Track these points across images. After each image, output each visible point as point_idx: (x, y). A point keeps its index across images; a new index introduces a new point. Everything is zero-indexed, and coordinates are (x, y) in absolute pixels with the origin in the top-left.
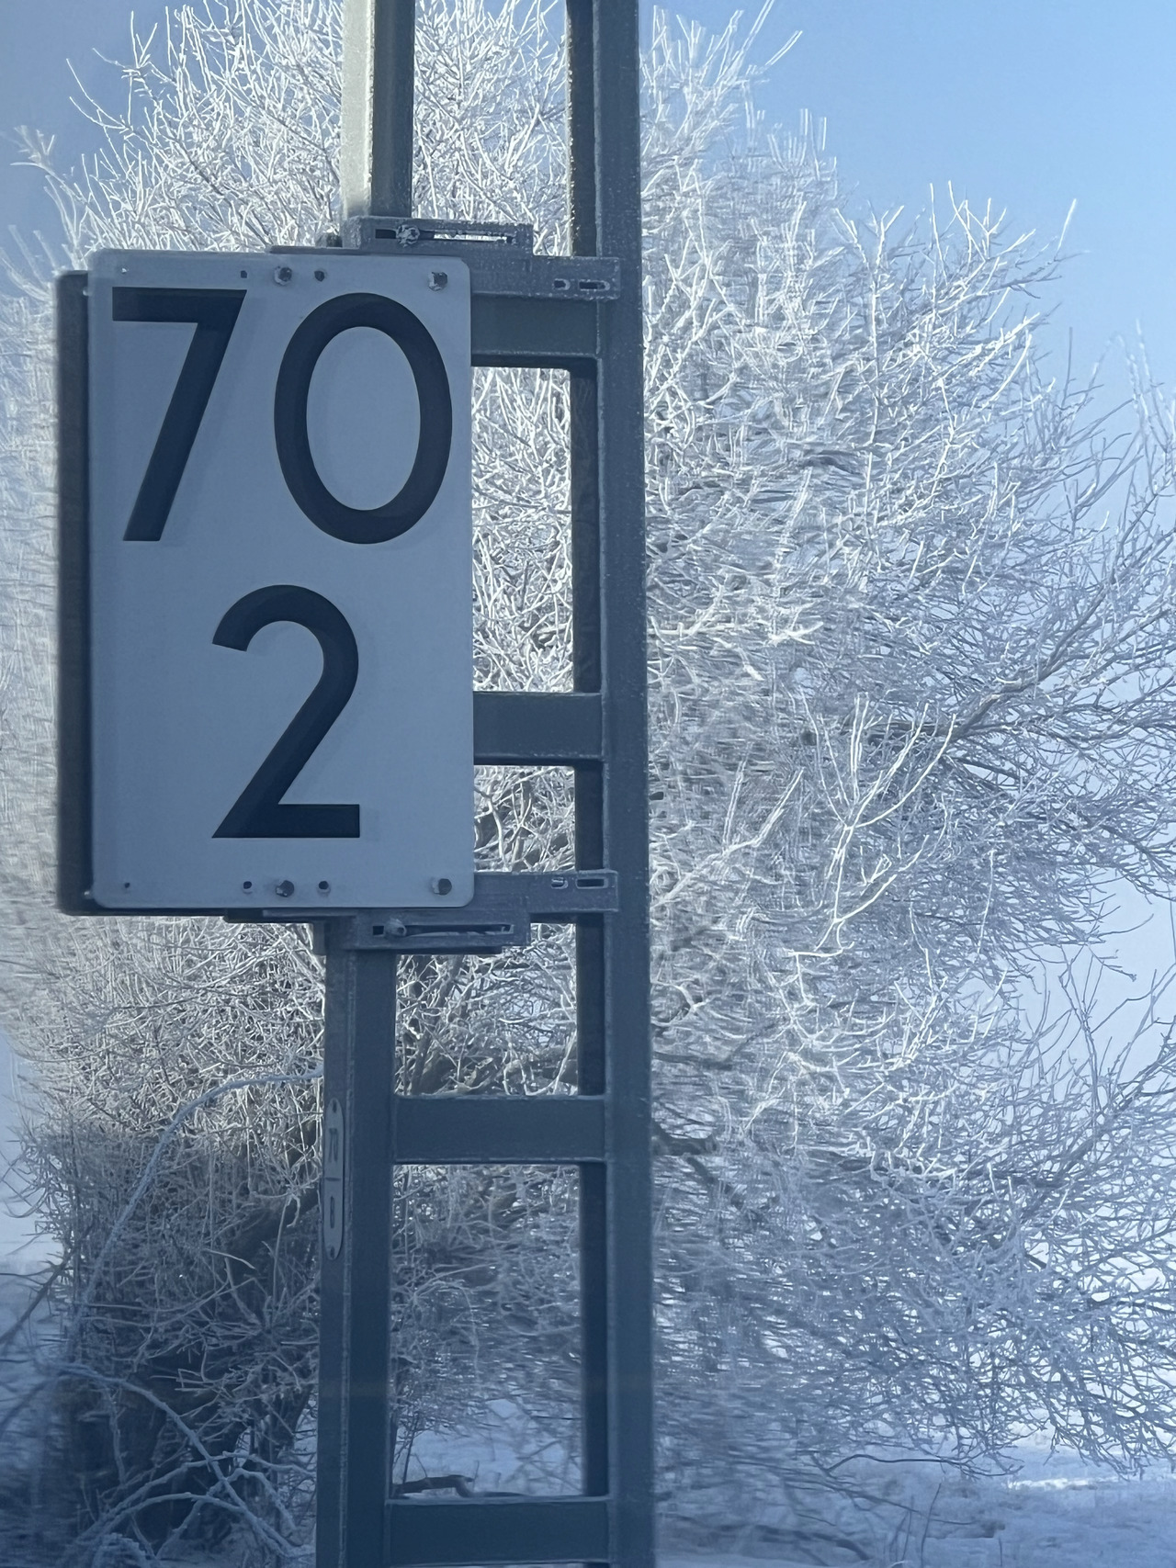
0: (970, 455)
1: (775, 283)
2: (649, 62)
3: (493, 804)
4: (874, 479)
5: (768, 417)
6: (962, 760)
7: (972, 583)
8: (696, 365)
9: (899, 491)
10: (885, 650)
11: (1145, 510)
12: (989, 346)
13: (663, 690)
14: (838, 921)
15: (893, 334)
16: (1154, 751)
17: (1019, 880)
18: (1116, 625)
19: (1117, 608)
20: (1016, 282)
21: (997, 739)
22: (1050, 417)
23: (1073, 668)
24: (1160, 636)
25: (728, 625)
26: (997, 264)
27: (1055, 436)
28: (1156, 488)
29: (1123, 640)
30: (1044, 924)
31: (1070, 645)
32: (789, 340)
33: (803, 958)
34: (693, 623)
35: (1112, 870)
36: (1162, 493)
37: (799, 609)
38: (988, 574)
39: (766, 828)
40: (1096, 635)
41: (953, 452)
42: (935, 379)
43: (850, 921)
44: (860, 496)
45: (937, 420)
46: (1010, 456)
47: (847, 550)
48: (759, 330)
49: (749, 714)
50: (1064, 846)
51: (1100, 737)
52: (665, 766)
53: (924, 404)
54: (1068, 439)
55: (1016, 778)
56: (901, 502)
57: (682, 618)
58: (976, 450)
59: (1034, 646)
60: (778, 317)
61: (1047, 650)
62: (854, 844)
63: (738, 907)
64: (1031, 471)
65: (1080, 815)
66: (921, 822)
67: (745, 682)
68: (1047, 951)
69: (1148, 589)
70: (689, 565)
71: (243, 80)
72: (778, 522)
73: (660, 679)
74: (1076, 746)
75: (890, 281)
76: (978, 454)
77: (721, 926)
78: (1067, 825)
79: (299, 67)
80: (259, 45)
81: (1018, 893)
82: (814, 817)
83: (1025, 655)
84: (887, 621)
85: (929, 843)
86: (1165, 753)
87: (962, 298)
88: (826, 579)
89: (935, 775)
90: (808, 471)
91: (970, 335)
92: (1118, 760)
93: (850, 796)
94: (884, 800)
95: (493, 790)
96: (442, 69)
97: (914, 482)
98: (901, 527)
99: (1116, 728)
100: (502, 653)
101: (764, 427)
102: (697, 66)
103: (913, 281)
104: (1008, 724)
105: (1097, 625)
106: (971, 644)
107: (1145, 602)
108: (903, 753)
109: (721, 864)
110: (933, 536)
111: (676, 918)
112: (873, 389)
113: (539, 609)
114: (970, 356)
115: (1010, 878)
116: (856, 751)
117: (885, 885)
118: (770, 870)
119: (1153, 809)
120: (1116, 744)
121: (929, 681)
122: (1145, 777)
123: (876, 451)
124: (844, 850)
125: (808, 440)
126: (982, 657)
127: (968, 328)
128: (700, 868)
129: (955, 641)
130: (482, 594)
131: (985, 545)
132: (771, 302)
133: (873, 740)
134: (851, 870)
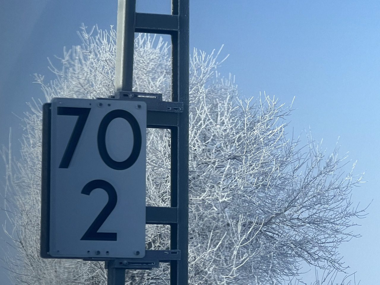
0: (269, 157)
1: (222, 114)
2: (193, 61)
3: (151, 239)
4: (245, 163)
5: (220, 147)
6: (265, 231)
7: (268, 188)
8: (203, 134)
9: (251, 165)
10: (247, 204)
11: (310, 171)
12: (274, 131)
13: (193, 212)
14: (235, 269)
15: (250, 128)
16: (312, 229)
17: (279, 260)
18: (303, 199)
19: (303, 194)
20: (280, 116)
21: (274, 226)
22: (288, 148)
23: (292, 209)
24: (313, 202)
25: (209, 197)
26: (276, 111)
27: (289, 153)
28: (313, 166)
29: (305, 202)
30: (285, 271)
31: (292, 203)
32: (225, 128)
33: (226, 278)
34: (201, 197)
35: (301, 258)
36: (315, 167)
37: (226, 193)
38: (272, 186)
39: (218, 246)
40: (298, 201)
41: (264, 157)
42: (260, 139)
43: (237, 269)
44: (242, 167)
45: (261, 149)
46: (278, 158)
47: (238, 179)
48: (218, 126)
49: (214, 219)
50: (289, 252)
51: (299, 226)
52: (194, 231)
53: (257, 145)
54: (292, 154)
55: (279, 235)
56: (252, 168)
57: (198, 195)
58: (270, 156)
59: (283, 203)
60: (223, 123)
61: (286, 205)
62: (239, 250)
63: (210, 265)
64: (283, 161)
65: (294, 245)
66: (255, 246)
67: (213, 211)
68: (285, 277)
69: (311, 190)
70: (200, 183)
71: (92, 64)
72: (222, 173)
73: (193, 210)
74: (293, 228)
75: (250, 115)
76: (271, 157)
77: (206, 270)
78: (291, 247)
79: (106, 60)
80: (96, 55)
81: (279, 263)
82: (229, 244)
83: (281, 206)
84: (248, 197)
85: (257, 250)
86: (314, 230)
87: (267, 119)
88: (233, 186)
89: (259, 234)
90: (229, 161)
91: (269, 128)
92: (303, 232)
93: (238, 239)
94: (246, 240)
95: (151, 236)
96: (141, 62)
97: (255, 163)
98: (251, 174)
99: (303, 224)
100: (154, 203)
101: (219, 150)
102: (204, 62)
103: (255, 115)
104: (276, 222)
105: (298, 199)
106: (268, 203)
107: (310, 193)
108: (251, 229)
109: (206, 255)
110: (259, 177)
111: (196, 268)
112: (245, 141)
113: (163, 192)
114: (269, 133)
115: (277, 260)
116: (240, 228)
117: (246, 260)
118: (219, 256)
119: (311, 244)
120: (303, 228)
121: (258, 212)
122: (309, 236)
123: (246, 156)
124: (236, 252)
125: (229, 153)
126: (271, 206)
127: (268, 127)
128: (202, 255)
129: (264, 202)
130: (150, 189)
131: (272, 179)
132: (221, 119)
133: (244, 225)
134: (238, 257)
